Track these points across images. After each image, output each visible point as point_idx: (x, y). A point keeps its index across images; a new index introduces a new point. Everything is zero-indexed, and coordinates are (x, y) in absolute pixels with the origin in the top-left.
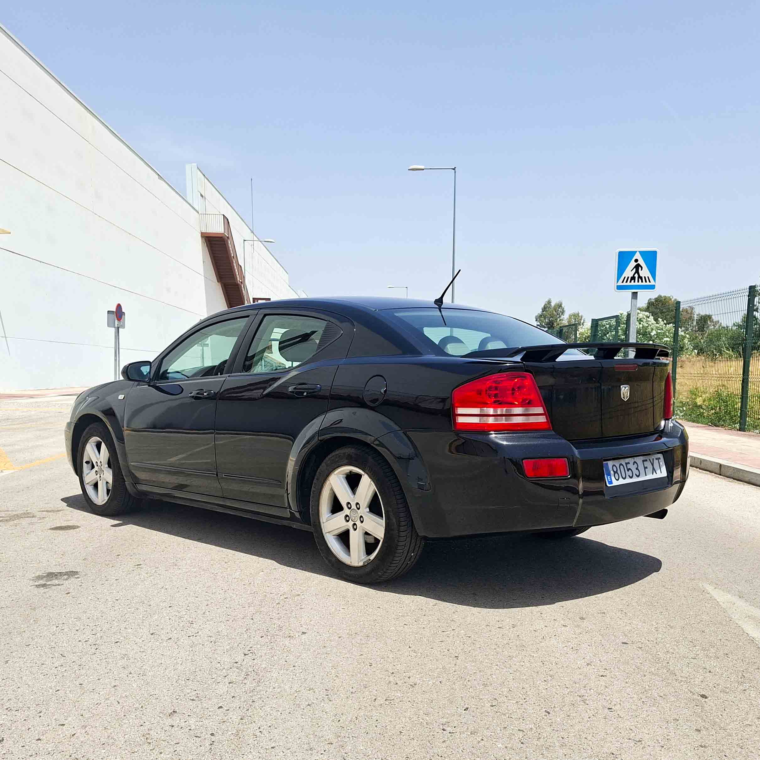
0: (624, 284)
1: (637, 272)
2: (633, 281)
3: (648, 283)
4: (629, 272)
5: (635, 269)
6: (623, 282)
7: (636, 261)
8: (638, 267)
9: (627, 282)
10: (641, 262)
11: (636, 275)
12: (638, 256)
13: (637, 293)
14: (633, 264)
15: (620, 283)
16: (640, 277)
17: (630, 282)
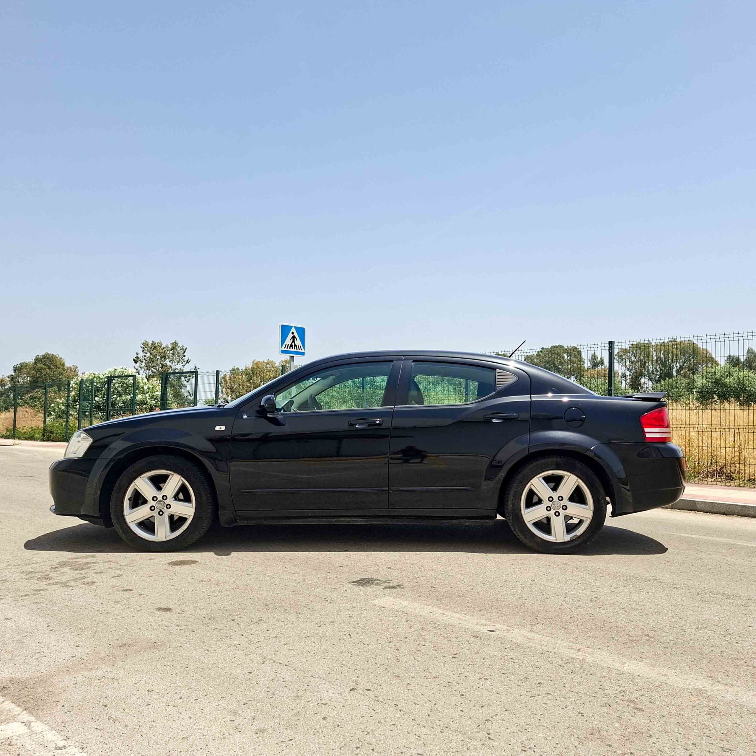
0: (286, 349)
1: (293, 341)
2: (291, 348)
3: (300, 351)
4: (288, 341)
5: (292, 339)
6: (285, 348)
7: (293, 333)
8: (294, 337)
9: (287, 348)
10: (296, 334)
11: (293, 344)
12: (293, 330)
13: (293, 357)
14: (291, 335)
15: (283, 349)
16: (295, 345)
17: (290, 348)
